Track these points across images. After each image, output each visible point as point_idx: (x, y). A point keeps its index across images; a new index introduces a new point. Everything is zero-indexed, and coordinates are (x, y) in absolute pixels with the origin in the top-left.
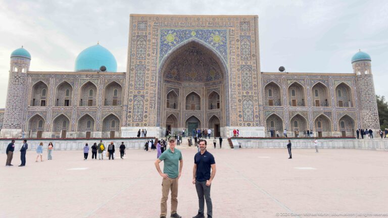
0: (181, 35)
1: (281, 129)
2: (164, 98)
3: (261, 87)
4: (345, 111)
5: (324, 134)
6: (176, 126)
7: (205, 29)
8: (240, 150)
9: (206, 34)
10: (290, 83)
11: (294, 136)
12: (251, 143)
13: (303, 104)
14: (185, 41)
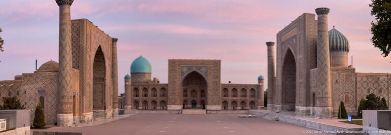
0: (189, 68)
1: (227, 106)
2: (182, 93)
3: (221, 90)
4: (252, 99)
5: (244, 108)
6: (187, 104)
7: (199, 66)
8: (209, 115)
9: (199, 68)
10: (232, 88)
11: (232, 109)
12: (214, 112)
13: (237, 96)
14: (191, 71)
